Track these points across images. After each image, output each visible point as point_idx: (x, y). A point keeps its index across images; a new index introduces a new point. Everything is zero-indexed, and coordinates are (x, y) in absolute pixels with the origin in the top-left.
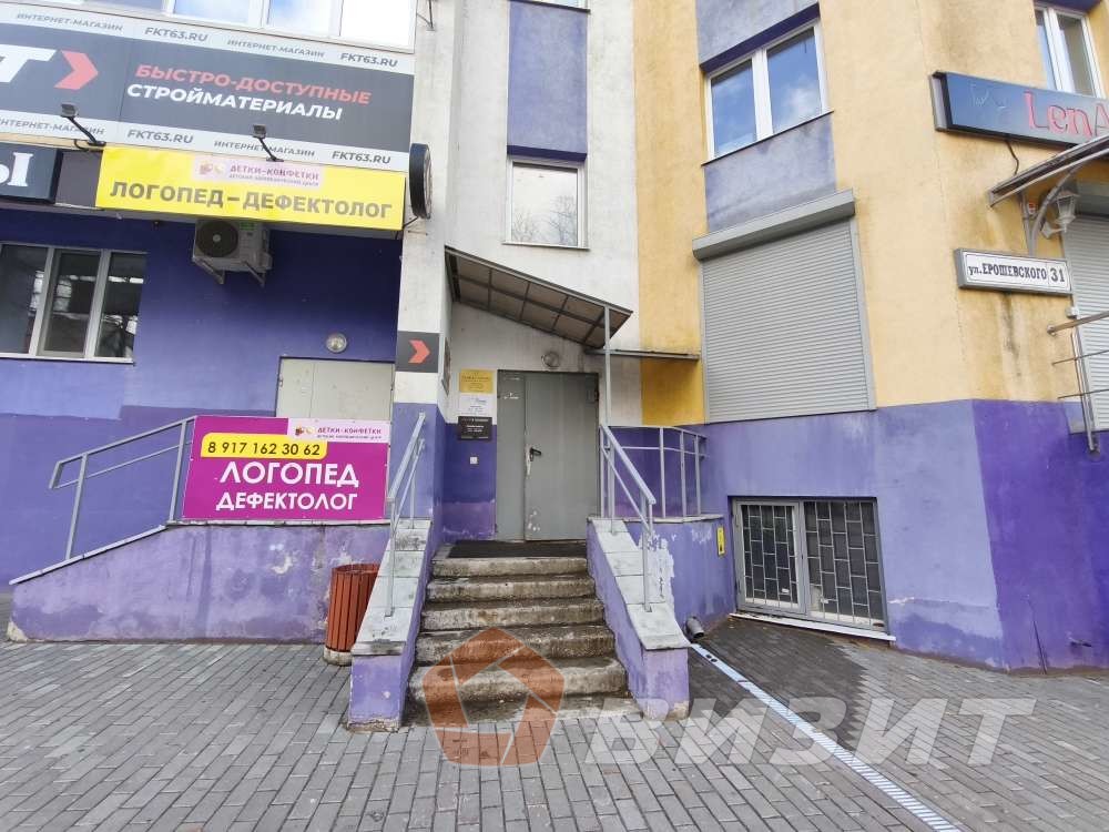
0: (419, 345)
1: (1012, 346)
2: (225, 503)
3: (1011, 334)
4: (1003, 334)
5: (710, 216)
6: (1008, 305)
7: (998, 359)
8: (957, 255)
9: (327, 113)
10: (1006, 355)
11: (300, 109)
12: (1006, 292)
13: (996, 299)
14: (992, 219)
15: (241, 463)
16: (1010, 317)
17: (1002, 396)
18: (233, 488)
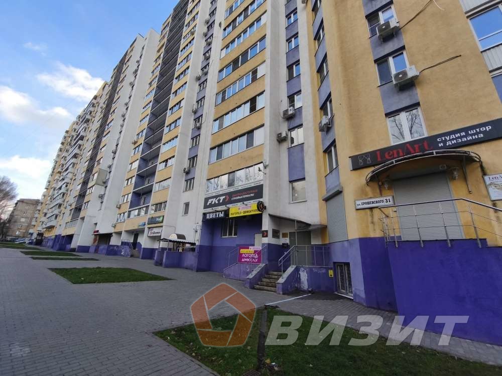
0: (265, 232)
1: (373, 223)
2: (243, 260)
3: (372, 219)
4: (370, 219)
5: (327, 190)
6: (372, 211)
7: (367, 227)
8: (355, 202)
9: (252, 195)
10: (371, 226)
11: (249, 195)
12: (371, 208)
13: (368, 211)
14: (368, 189)
15: (244, 254)
16: (373, 215)
17: (369, 236)
18: (244, 258)
